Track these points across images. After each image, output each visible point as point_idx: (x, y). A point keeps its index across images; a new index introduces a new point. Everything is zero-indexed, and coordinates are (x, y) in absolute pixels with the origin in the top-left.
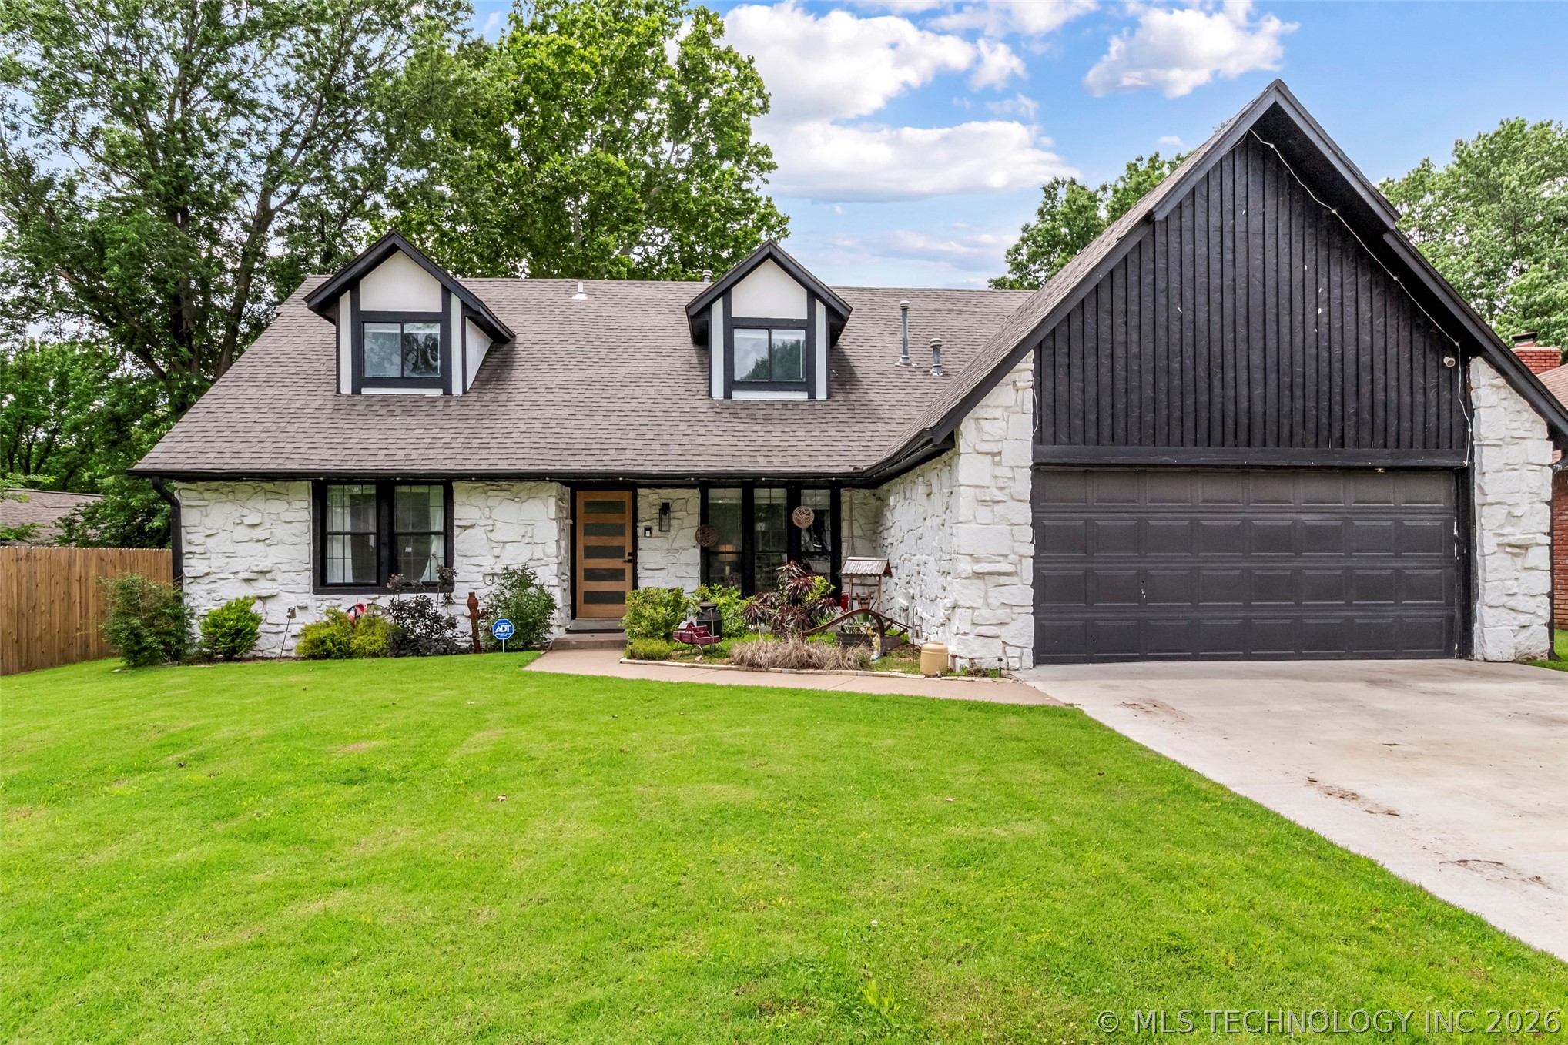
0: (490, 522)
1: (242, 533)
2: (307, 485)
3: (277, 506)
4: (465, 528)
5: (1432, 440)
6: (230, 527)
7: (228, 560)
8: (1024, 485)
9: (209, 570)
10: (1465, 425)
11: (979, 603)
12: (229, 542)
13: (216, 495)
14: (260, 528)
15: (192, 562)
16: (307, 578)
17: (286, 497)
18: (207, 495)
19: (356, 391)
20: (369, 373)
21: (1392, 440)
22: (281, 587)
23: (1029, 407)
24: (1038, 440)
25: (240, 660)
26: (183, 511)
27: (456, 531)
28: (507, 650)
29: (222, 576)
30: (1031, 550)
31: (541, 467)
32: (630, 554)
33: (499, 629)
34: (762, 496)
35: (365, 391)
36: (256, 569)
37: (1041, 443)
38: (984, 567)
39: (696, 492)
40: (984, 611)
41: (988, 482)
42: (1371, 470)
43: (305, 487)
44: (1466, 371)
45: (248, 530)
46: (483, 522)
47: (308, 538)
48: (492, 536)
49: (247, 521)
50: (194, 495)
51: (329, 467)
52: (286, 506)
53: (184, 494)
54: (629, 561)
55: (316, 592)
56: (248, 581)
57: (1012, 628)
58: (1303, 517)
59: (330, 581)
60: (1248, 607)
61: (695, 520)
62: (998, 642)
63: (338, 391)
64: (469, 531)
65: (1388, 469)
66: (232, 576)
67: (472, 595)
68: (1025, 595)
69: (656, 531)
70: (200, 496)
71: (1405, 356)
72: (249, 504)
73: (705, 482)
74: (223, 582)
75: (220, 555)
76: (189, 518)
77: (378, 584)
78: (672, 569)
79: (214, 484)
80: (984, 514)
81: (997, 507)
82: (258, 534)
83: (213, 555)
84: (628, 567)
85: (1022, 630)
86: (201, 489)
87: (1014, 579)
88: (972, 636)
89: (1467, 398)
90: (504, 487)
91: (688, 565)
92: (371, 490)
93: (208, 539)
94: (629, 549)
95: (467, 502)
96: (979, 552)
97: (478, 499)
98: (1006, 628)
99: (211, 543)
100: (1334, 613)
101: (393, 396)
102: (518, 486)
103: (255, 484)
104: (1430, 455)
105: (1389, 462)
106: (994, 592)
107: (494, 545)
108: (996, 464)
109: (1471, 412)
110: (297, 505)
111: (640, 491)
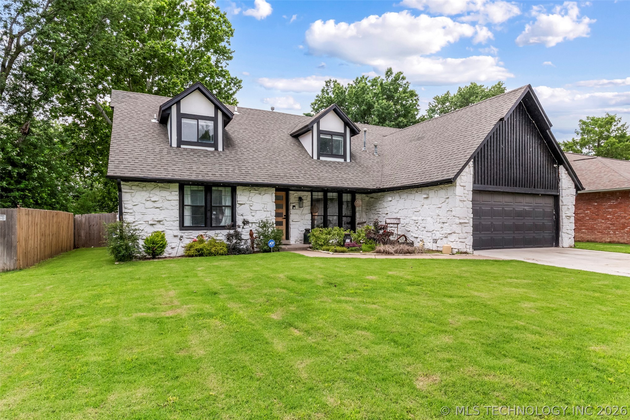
0: (251, 202)
1: (150, 204)
2: (177, 184)
3: (165, 194)
4: (241, 204)
5: (551, 188)
6: (144, 202)
7: (143, 216)
8: (470, 197)
9: (134, 220)
10: (558, 183)
11: (460, 232)
12: (143, 208)
13: (138, 188)
14: (157, 203)
15: (126, 216)
16: (177, 223)
17: (168, 190)
18: (133, 188)
19: (179, 146)
20: (183, 139)
21: (544, 187)
22: (166, 228)
23: (472, 173)
24: (474, 183)
25: (159, 258)
26: (123, 194)
27: (237, 206)
28: (273, 251)
29: (140, 222)
30: (472, 216)
31: (267, 181)
32: (285, 216)
33: (270, 243)
34: (330, 195)
35: (182, 146)
36: (157, 220)
37: (475, 184)
38: (462, 221)
39: (310, 193)
40: (461, 234)
41: (462, 195)
42: (538, 194)
43: (176, 186)
44: (558, 169)
45: (152, 203)
46: (248, 202)
47: (178, 207)
48: (252, 208)
49: (153, 199)
50: (128, 187)
51: (187, 178)
52: (169, 194)
53: (125, 187)
54: (284, 218)
55: (181, 229)
56: (152, 225)
57: (467, 239)
58: (526, 208)
59: (185, 225)
60: (514, 233)
61: (309, 203)
62: (464, 244)
63: (171, 146)
64: (242, 206)
65: (542, 195)
66: (144, 223)
67: (251, 231)
68: (470, 229)
69: (297, 207)
70: (130, 188)
71: (547, 164)
72: (152, 192)
73: (312, 189)
74: (140, 225)
75: (140, 214)
76: (126, 197)
77: (205, 227)
78: (302, 221)
79: (136, 183)
80: (461, 204)
81: (464, 203)
82: (156, 205)
83: (136, 214)
84: (284, 221)
85: (470, 240)
86: (130, 185)
87: (468, 225)
88: (458, 242)
89: (558, 176)
90: (256, 189)
91: (307, 220)
92: (202, 188)
93: (134, 207)
94: (284, 214)
95: (242, 194)
96: (461, 216)
97: (247, 193)
98: (466, 239)
99: (135, 208)
100: (530, 235)
101: (196, 150)
102: (261, 189)
103: (155, 184)
104: (551, 191)
105: (543, 193)
106: (464, 228)
107: (252, 211)
108: (464, 189)
109: (559, 180)
110: (173, 193)
111: (291, 192)
